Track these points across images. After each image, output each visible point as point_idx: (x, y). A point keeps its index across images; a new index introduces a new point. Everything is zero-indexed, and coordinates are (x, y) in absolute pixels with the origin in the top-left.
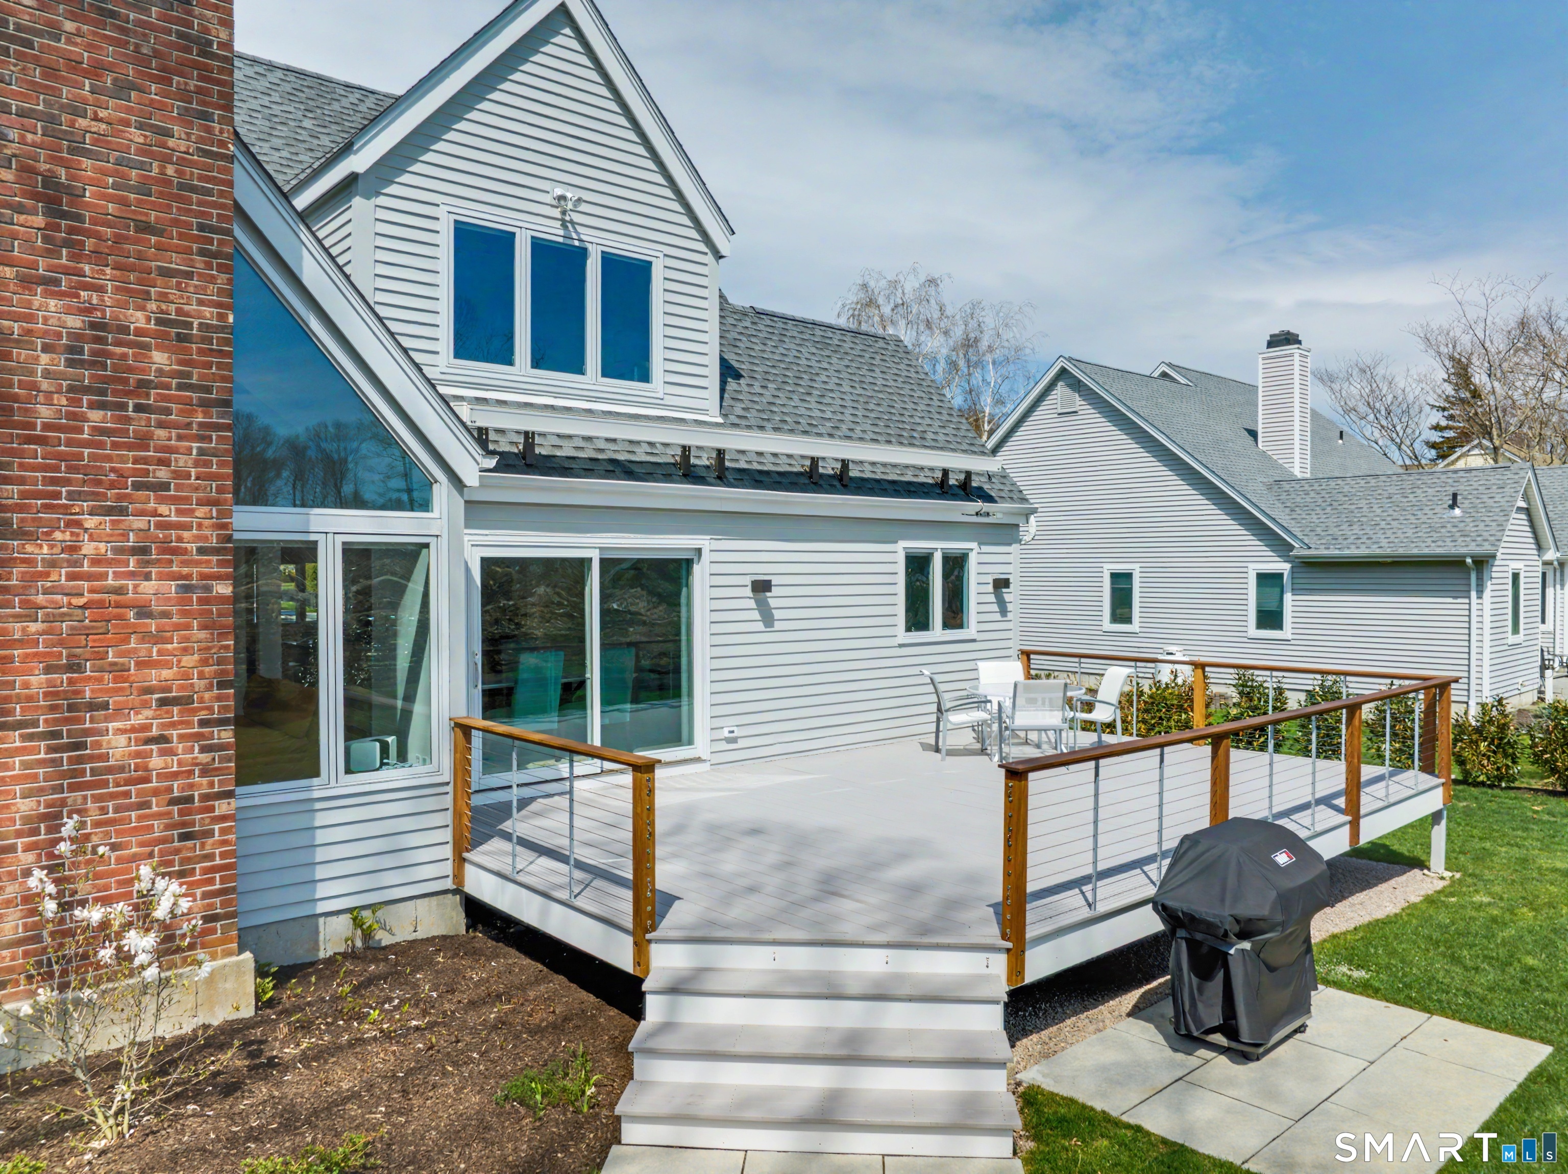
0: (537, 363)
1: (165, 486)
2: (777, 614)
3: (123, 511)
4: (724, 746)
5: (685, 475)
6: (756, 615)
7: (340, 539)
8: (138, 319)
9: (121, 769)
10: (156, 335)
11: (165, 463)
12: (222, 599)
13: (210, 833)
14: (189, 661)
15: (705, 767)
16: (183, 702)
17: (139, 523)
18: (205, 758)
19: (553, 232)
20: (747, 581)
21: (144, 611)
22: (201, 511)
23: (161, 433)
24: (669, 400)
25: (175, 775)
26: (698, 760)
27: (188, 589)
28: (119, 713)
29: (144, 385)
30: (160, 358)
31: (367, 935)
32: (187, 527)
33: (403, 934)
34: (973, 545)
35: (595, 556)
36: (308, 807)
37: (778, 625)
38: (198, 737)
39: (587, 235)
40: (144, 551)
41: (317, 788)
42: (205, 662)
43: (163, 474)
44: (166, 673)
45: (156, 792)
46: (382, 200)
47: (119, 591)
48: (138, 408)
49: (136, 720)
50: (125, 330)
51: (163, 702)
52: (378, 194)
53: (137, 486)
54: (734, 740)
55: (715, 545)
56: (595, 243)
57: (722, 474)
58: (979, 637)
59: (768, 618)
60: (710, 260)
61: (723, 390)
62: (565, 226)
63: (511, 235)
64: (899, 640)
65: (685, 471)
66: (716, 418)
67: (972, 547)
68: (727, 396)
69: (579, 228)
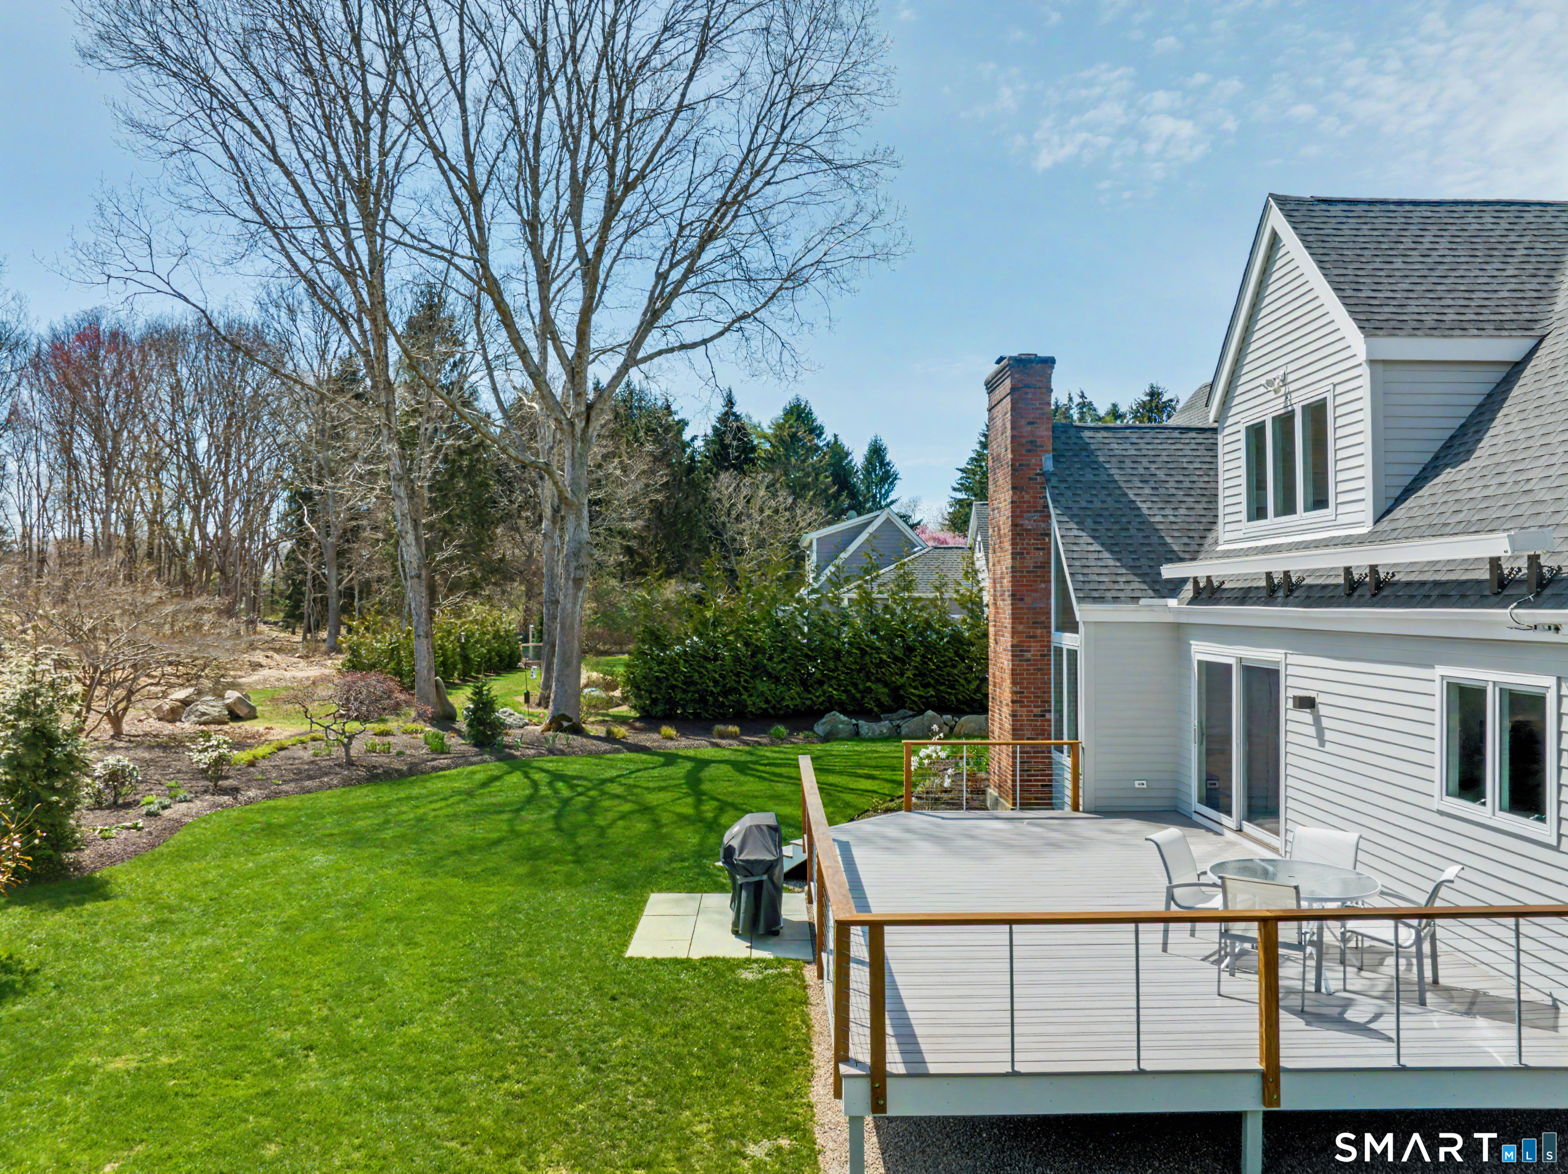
0: (1277, 514)
2: (1326, 735)
6: (1314, 732)
7: (1066, 647)
19: (1280, 406)
24: (1342, 519)
34: (1551, 682)
35: (1236, 663)
37: (1327, 747)
39: (1294, 398)
46: (1225, 432)
52: (1224, 428)
55: (1292, 659)
56: (1298, 402)
57: (1290, 591)
58: (1564, 845)
59: (1321, 736)
60: (1364, 369)
61: (1421, 488)
62: (1286, 398)
63: (1265, 422)
64: (1436, 803)
65: (1271, 593)
66: (1368, 528)
67: (1549, 685)
68: (1416, 495)
69: (1292, 395)
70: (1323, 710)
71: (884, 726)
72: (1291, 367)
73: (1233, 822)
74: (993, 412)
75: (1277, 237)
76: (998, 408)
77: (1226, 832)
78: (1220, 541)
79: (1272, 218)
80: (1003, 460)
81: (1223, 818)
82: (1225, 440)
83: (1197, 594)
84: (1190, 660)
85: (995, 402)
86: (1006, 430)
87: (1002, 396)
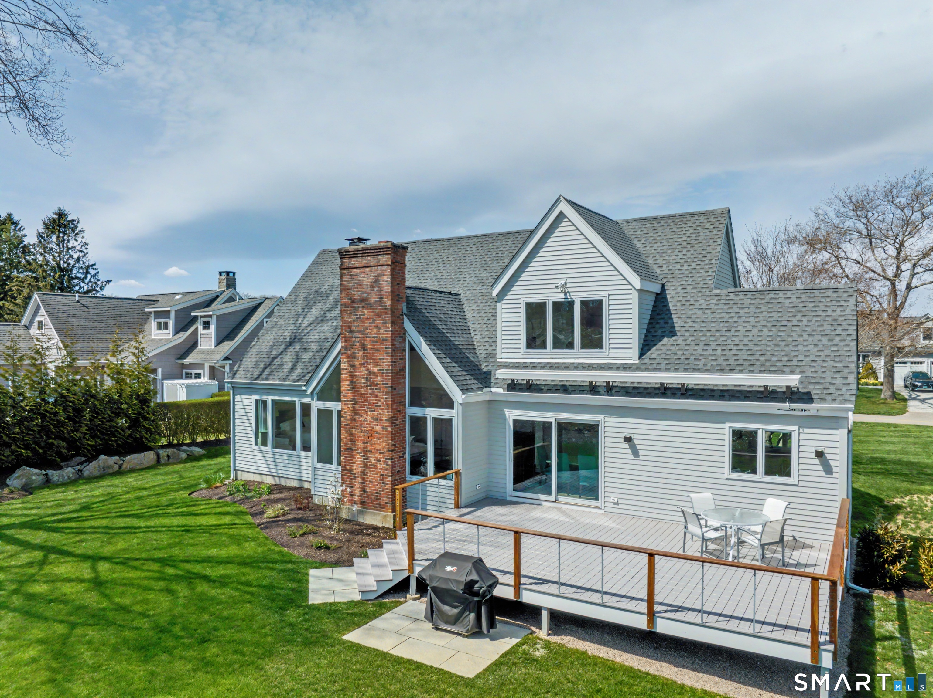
0: (554, 348)
1: (380, 406)
2: (641, 452)
3: (374, 411)
4: (611, 505)
5: (590, 391)
6: (629, 451)
7: (433, 416)
8: (376, 370)
9: (373, 465)
10: (379, 373)
11: (380, 401)
12: (389, 431)
13: (387, 484)
14: (384, 444)
15: (602, 512)
16: (383, 453)
17: (376, 413)
18: (386, 466)
19: (560, 297)
20: (624, 435)
21: (377, 433)
22: (386, 411)
23: (379, 394)
24: (611, 355)
25: (382, 469)
26: (599, 508)
27: (384, 429)
28: (374, 454)
29: (377, 384)
30: (379, 378)
32: (384, 415)
34: (796, 428)
35: (553, 421)
37: (641, 457)
38: (385, 462)
39: (574, 296)
41: (427, 480)
42: (386, 445)
43: (380, 403)
44: (381, 447)
45: (379, 472)
46: (504, 302)
47: (373, 428)
48: (376, 389)
49: (376, 456)
50: (374, 373)
51: (380, 453)
52: (503, 300)
53: (376, 406)
54: (617, 504)
55: (607, 419)
56: (577, 297)
57: (610, 389)
58: (801, 484)
59: (636, 453)
60: (633, 291)
61: (655, 345)
62: (565, 294)
63: (545, 303)
64: (726, 476)
65: (593, 389)
66: (636, 361)
67: (793, 429)
68: (655, 348)
69: (571, 294)
70: (636, 442)
71: (69, 472)
72: (569, 280)
73: (552, 498)
74: (350, 270)
75: (561, 216)
76: (362, 270)
77: (544, 503)
78: (498, 356)
79: (564, 207)
80: (374, 303)
81: (542, 497)
82: (504, 306)
83: (513, 386)
84: (505, 419)
85: (357, 265)
86: (380, 286)
87: (372, 264)
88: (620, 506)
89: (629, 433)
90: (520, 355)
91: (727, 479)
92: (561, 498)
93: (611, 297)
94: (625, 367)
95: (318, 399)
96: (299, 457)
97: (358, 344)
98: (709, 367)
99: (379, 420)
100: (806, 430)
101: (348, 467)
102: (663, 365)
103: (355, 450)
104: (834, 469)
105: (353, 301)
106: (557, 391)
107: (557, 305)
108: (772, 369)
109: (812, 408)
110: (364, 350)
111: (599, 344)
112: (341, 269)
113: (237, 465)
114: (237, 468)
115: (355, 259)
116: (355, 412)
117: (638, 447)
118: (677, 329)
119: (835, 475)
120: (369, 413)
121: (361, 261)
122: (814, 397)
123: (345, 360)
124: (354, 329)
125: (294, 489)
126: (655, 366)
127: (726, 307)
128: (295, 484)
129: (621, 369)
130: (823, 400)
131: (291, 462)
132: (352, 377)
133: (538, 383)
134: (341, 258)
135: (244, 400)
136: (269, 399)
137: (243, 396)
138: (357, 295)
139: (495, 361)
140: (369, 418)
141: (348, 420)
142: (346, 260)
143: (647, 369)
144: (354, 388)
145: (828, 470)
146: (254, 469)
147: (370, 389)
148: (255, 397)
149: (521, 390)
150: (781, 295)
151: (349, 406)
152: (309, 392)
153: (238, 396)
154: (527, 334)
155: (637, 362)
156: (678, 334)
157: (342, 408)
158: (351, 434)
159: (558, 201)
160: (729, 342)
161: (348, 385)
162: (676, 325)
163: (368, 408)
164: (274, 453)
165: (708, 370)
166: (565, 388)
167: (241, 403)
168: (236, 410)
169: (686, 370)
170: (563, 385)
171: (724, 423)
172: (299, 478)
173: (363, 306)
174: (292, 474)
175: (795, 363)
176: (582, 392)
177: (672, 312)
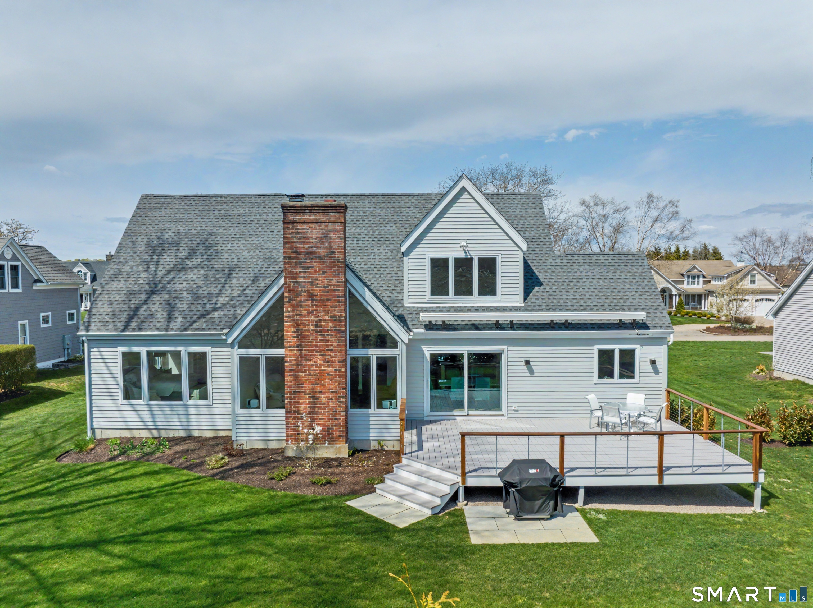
1: (332, 350)
2: (535, 371)
3: (324, 355)
4: (513, 412)
5: (497, 328)
6: (527, 371)
7: (375, 356)
8: (327, 317)
9: (324, 404)
10: (330, 320)
11: (332, 345)
13: (340, 419)
14: (336, 384)
15: (506, 418)
16: (335, 392)
17: (327, 357)
18: (339, 403)
19: (462, 255)
20: (523, 360)
21: (328, 374)
22: (339, 354)
23: (331, 339)
24: (503, 300)
25: (334, 406)
26: (503, 415)
27: (335, 370)
28: (324, 393)
29: (328, 330)
30: (331, 325)
31: (382, 447)
32: (336, 357)
33: (390, 448)
34: (638, 346)
35: (466, 352)
36: (368, 415)
37: (535, 375)
38: (338, 399)
39: (472, 254)
40: (328, 362)
41: (370, 411)
42: (339, 384)
43: (332, 347)
44: (333, 386)
45: (330, 409)
46: (410, 257)
47: (324, 370)
48: (327, 335)
49: (327, 395)
50: (324, 320)
51: (332, 392)
52: (409, 255)
53: (327, 350)
54: (517, 411)
55: (509, 348)
56: (476, 256)
57: (512, 326)
58: (641, 382)
59: (531, 372)
60: (520, 252)
61: (531, 292)
62: (465, 253)
63: (448, 259)
64: (595, 382)
65: (498, 326)
66: (521, 304)
67: (637, 347)
68: (531, 294)
69: (470, 252)
70: (533, 364)
72: (468, 242)
73: (465, 412)
74: (295, 225)
75: (464, 190)
76: (310, 225)
77: (457, 418)
78: (405, 302)
79: (465, 183)
80: (324, 256)
81: (455, 413)
82: (410, 260)
83: (430, 327)
84: (423, 354)
85: (301, 220)
86: (330, 241)
87: (322, 220)
88: (520, 412)
89: (527, 357)
90: (425, 301)
91: (595, 384)
92: (471, 412)
93: (503, 256)
94: (517, 309)
95: (240, 347)
96: (186, 406)
97: (305, 294)
98: (575, 307)
99: (330, 362)
100: (644, 347)
101: (294, 409)
102: (543, 307)
103: (303, 392)
104: (660, 371)
105: (298, 253)
106: (470, 329)
107: (457, 261)
108: (617, 308)
109: (650, 333)
110: (313, 300)
111: (493, 292)
112: (284, 223)
113: (94, 423)
114: (95, 427)
115: (302, 214)
116: (301, 357)
117: (533, 367)
118: (542, 280)
119: (660, 374)
120: (319, 357)
121: (307, 217)
122: (649, 325)
123: (289, 309)
124: (300, 279)
125: (183, 439)
126: (537, 307)
127: (569, 265)
128: (182, 434)
129: (513, 310)
130: (655, 327)
131: (175, 413)
132: (297, 325)
133: (451, 323)
134: (284, 213)
135: (103, 353)
136: (143, 351)
137: (102, 349)
138: (302, 247)
139: (403, 306)
140: (319, 362)
141: (294, 365)
142: (289, 215)
143: (532, 310)
144: (300, 335)
145: (656, 371)
146: (121, 425)
147: (320, 335)
148: (121, 349)
149: (438, 329)
150: (601, 258)
151: (295, 352)
152: (230, 341)
153: (95, 349)
154: (431, 284)
155: (523, 305)
156: (544, 284)
157: (286, 354)
158: (296, 378)
159: (460, 178)
160: (581, 290)
161: (294, 332)
162: (539, 277)
163: (316, 352)
164: (149, 406)
165: (575, 310)
166: (476, 327)
167: (99, 357)
168: (92, 364)
169: (561, 310)
170: (473, 325)
171: (593, 346)
172: (186, 427)
173: (312, 259)
174: (176, 423)
175: (628, 304)
176: (491, 329)
177: (533, 268)
